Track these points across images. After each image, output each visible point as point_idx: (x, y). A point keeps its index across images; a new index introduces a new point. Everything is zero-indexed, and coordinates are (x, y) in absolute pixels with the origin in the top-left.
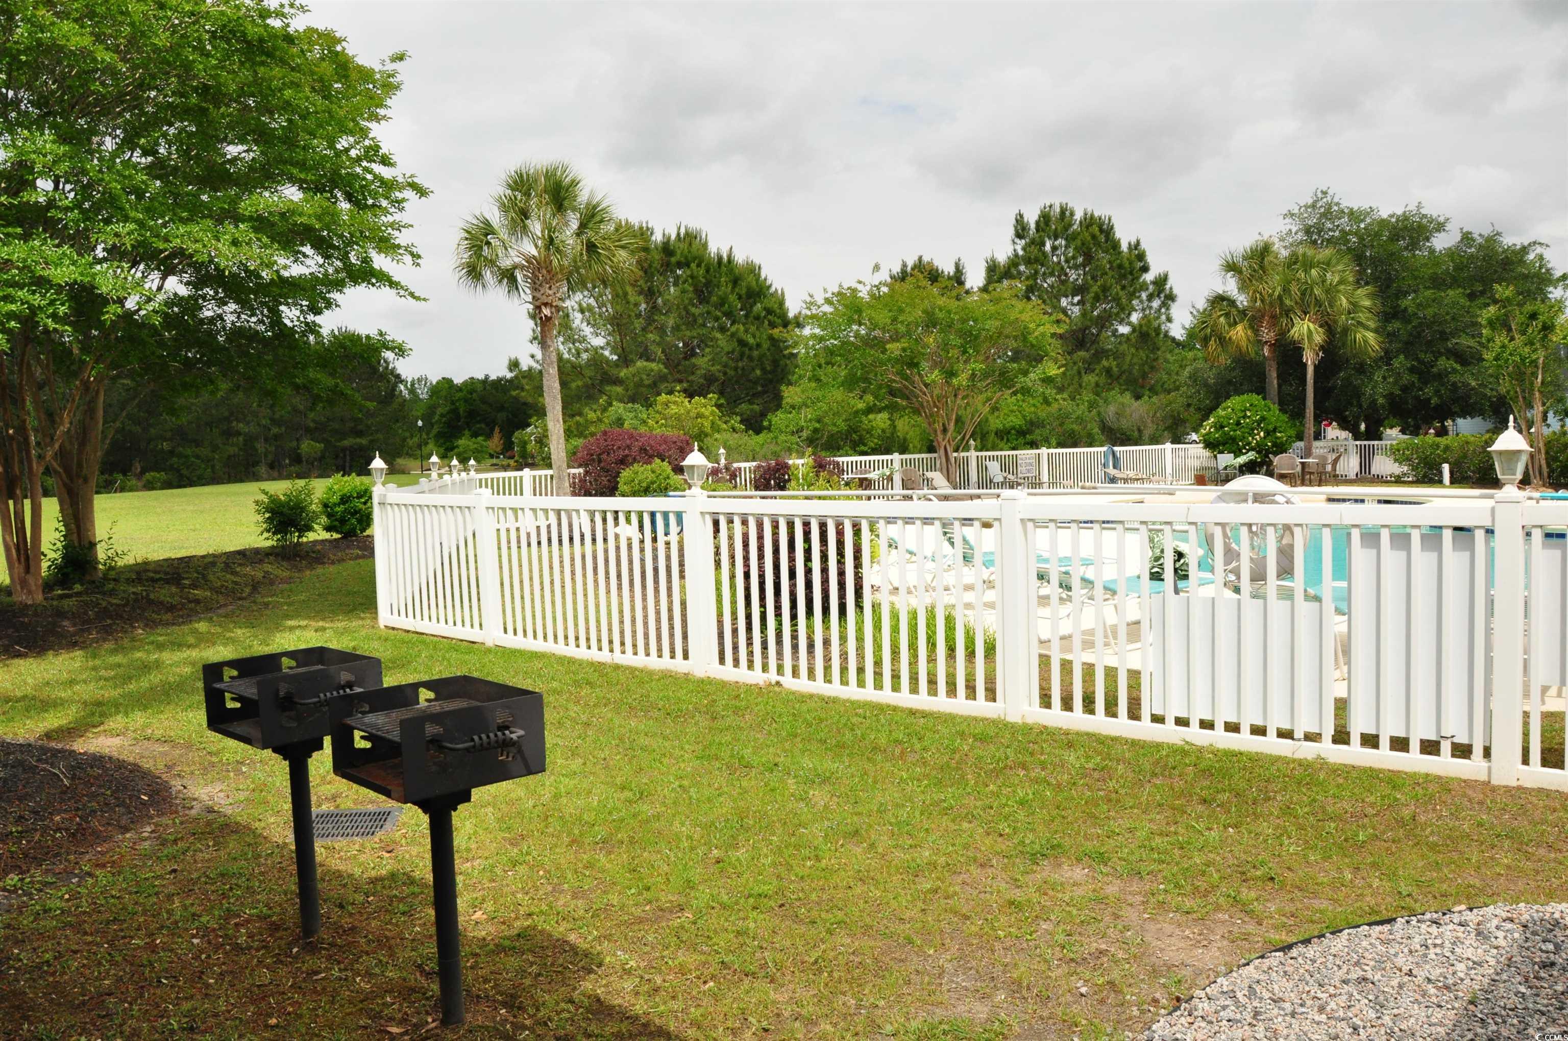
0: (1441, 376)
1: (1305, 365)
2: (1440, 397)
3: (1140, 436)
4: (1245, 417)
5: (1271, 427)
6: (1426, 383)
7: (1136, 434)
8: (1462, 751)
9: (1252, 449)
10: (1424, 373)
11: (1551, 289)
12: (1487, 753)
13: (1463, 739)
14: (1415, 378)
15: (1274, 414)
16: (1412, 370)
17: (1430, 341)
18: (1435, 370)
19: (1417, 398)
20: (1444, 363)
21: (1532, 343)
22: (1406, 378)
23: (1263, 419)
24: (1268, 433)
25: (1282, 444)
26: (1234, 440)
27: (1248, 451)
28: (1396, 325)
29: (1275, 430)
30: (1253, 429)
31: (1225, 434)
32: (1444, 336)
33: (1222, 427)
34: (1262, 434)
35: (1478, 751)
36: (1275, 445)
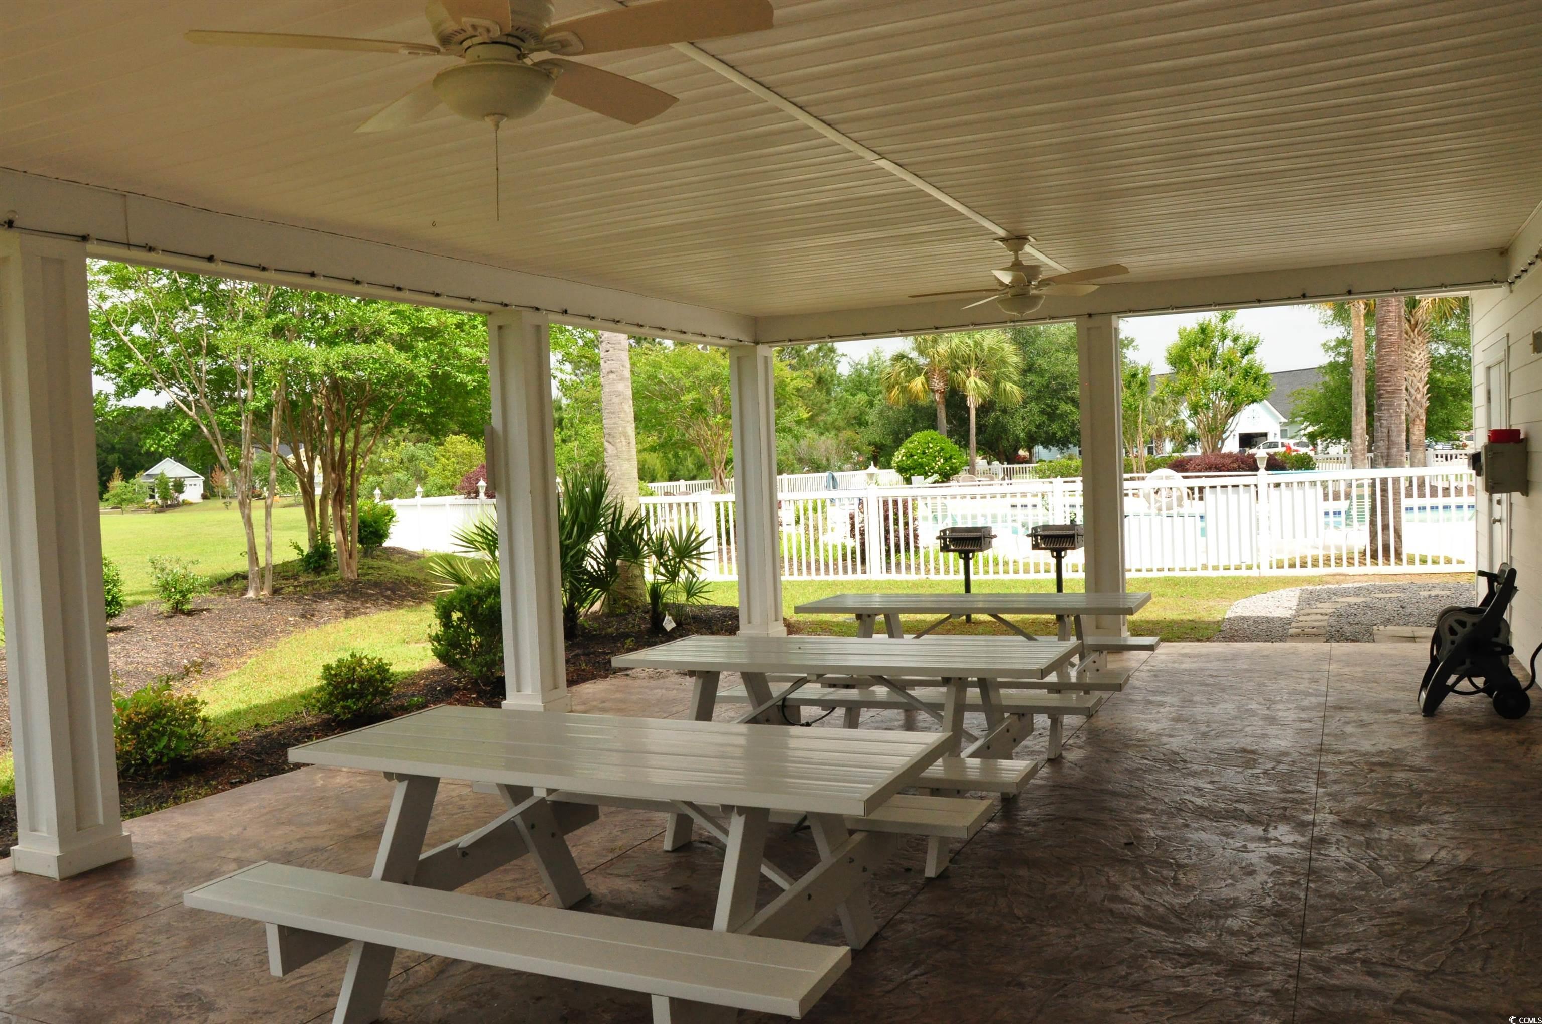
0: (1063, 416)
1: (968, 409)
2: (1063, 431)
3: (828, 465)
4: (928, 448)
5: (948, 456)
6: (1053, 421)
7: (824, 462)
8: (1249, 568)
9: (936, 472)
10: (1052, 415)
11: (1125, 351)
12: (1259, 567)
13: (1249, 563)
14: (1045, 418)
15: (950, 445)
16: (1042, 412)
17: (1055, 390)
18: (1058, 412)
19: (1046, 432)
20: (1065, 407)
21: (1134, 395)
22: (1038, 419)
23: (942, 449)
24: (946, 460)
25: (956, 468)
26: (921, 466)
27: (933, 474)
28: (1031, 378)
29: (950, 458)
30: (935, 457)
31: (914, 460)
32: (1064, 388)
33: (912, 456)
34: (942, 461)
35: (1255, 567)
36: (951, 469)
